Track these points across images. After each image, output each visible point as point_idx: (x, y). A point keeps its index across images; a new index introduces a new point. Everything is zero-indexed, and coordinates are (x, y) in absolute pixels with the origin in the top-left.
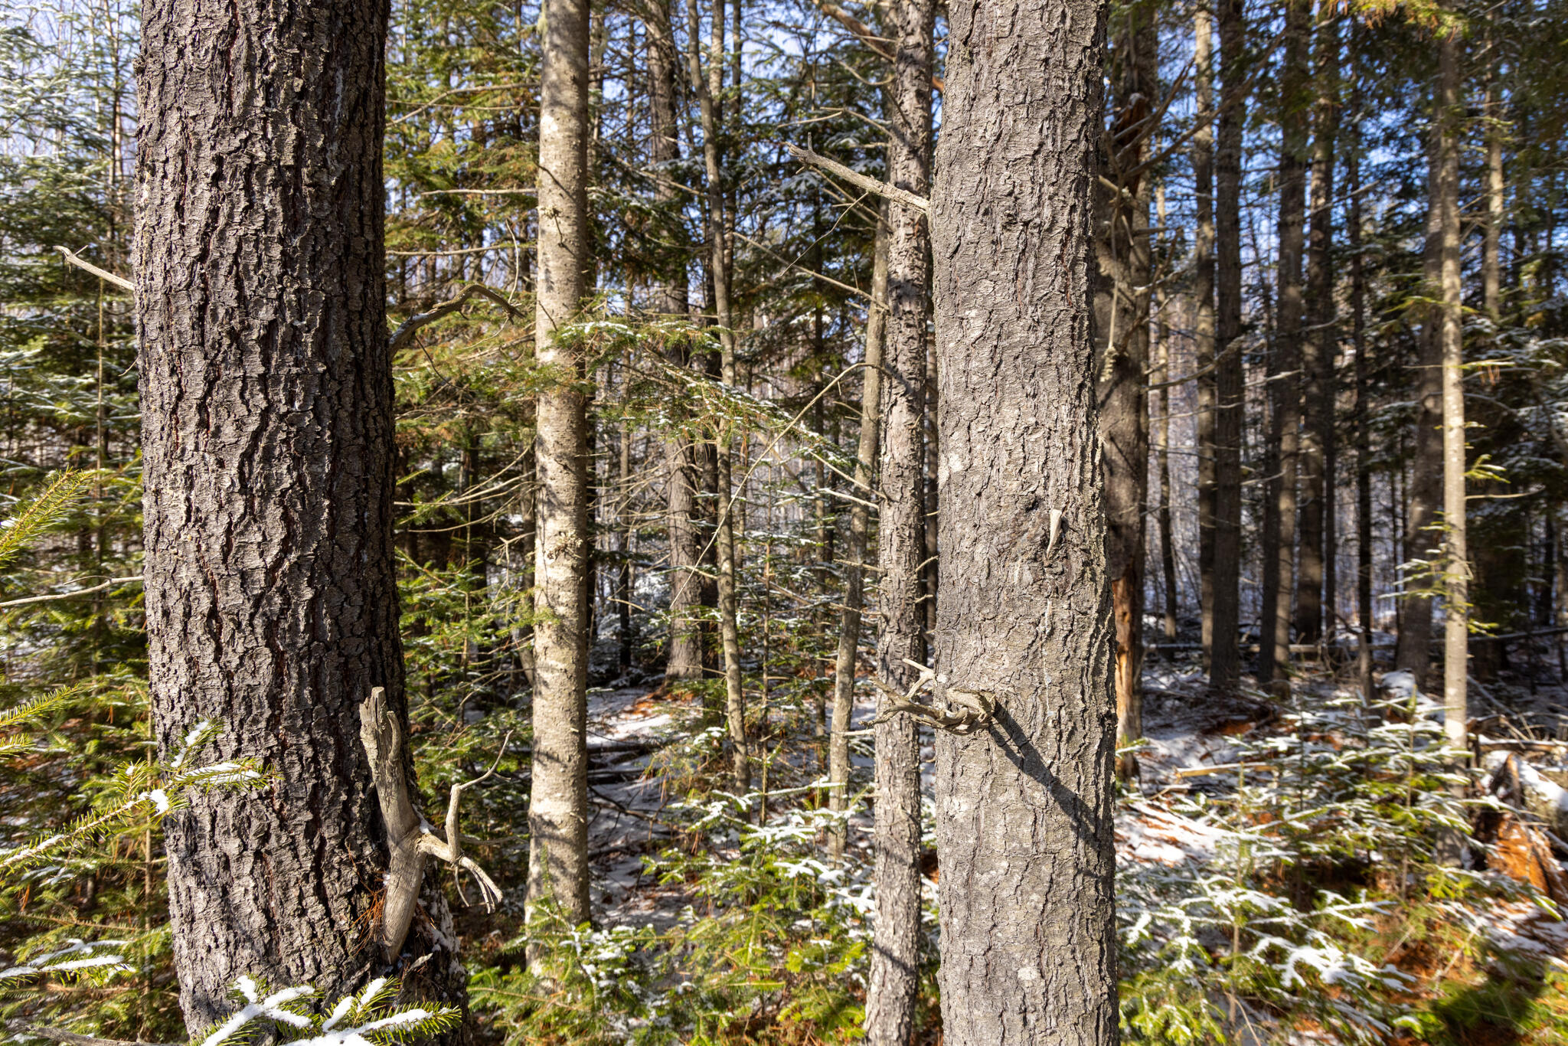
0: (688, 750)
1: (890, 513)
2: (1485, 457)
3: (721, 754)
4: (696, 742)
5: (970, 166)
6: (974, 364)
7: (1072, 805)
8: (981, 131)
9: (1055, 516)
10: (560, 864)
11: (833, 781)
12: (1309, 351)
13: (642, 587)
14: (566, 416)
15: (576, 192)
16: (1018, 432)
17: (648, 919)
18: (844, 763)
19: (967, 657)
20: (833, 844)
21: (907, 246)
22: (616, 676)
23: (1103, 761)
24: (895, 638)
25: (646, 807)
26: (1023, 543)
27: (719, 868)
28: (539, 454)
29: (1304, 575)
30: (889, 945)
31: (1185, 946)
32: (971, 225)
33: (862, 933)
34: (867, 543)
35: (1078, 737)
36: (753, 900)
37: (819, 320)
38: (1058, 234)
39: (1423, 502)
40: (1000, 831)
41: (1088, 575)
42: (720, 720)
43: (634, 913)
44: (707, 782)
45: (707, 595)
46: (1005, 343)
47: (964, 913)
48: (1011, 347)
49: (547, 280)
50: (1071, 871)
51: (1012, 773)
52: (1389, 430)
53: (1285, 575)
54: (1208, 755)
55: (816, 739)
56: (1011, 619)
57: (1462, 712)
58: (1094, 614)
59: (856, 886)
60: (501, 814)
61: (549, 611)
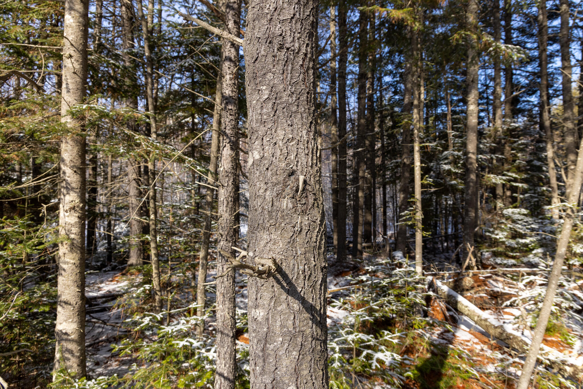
0: (134, 295)
1: (223, 191)
2: (427, 176)
3: (150, 296)
4: (138, 292)
5: (263, 21)
6: (265, 110)
7: (310, 308)
8: (268, 6)
9: (301, 178)
10: (71, 352)
11: (198, 304)
12: (367, 142)
13: (118, 229)
14: (76, 150)
15: (82, 50)
16: (284, 141)
17: (115, 371)
18: (203, 296)
19: (263, 243)
20: (198, 330)
21: (230, 82)
22: (105, 266)
23: (323, 288)
24: (225, 243)
25: (117, 321)
26: (288, 190)
27: (148, 346)
28: (62, 166)
29: (366, 219)
30: (222, 371)
31: (337, 357)
32: (263, 48)
33: (211, 367)
34: (213, 205)
35: (313, 278)
36: (163, 358)
37: (193, 121)
38: (301, 55)
39: (403, 194)
40: (278, 324)
41: (316, 205)
42: (150, 282)
43: (109, 368)
44: (144, 309)
45: (145, 230)
46: (279, 102)
47: (261, 364)
48: (281, 103)
49: (67, 88)
50: (310, 339)
51: (284, 296)
52: (393, 170)
53: (361, 219)
54: (337, 284)
55: (192, 287)
56: (283, 225)
57: (421, 264)
58: (318, 222)
59: (208, 348)
60: (43, 331)
61: (66, 236)
